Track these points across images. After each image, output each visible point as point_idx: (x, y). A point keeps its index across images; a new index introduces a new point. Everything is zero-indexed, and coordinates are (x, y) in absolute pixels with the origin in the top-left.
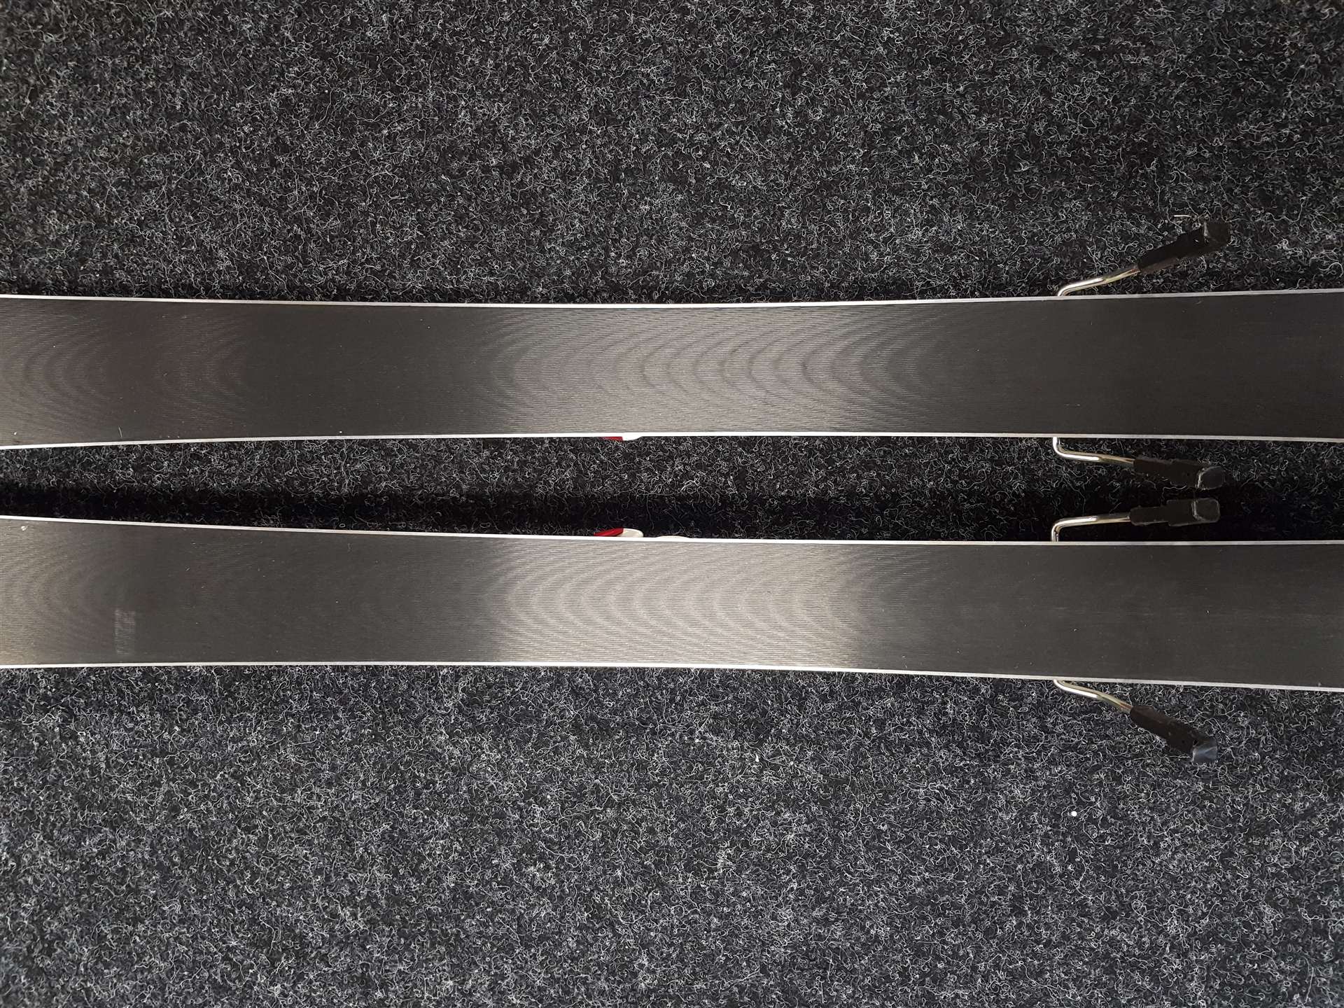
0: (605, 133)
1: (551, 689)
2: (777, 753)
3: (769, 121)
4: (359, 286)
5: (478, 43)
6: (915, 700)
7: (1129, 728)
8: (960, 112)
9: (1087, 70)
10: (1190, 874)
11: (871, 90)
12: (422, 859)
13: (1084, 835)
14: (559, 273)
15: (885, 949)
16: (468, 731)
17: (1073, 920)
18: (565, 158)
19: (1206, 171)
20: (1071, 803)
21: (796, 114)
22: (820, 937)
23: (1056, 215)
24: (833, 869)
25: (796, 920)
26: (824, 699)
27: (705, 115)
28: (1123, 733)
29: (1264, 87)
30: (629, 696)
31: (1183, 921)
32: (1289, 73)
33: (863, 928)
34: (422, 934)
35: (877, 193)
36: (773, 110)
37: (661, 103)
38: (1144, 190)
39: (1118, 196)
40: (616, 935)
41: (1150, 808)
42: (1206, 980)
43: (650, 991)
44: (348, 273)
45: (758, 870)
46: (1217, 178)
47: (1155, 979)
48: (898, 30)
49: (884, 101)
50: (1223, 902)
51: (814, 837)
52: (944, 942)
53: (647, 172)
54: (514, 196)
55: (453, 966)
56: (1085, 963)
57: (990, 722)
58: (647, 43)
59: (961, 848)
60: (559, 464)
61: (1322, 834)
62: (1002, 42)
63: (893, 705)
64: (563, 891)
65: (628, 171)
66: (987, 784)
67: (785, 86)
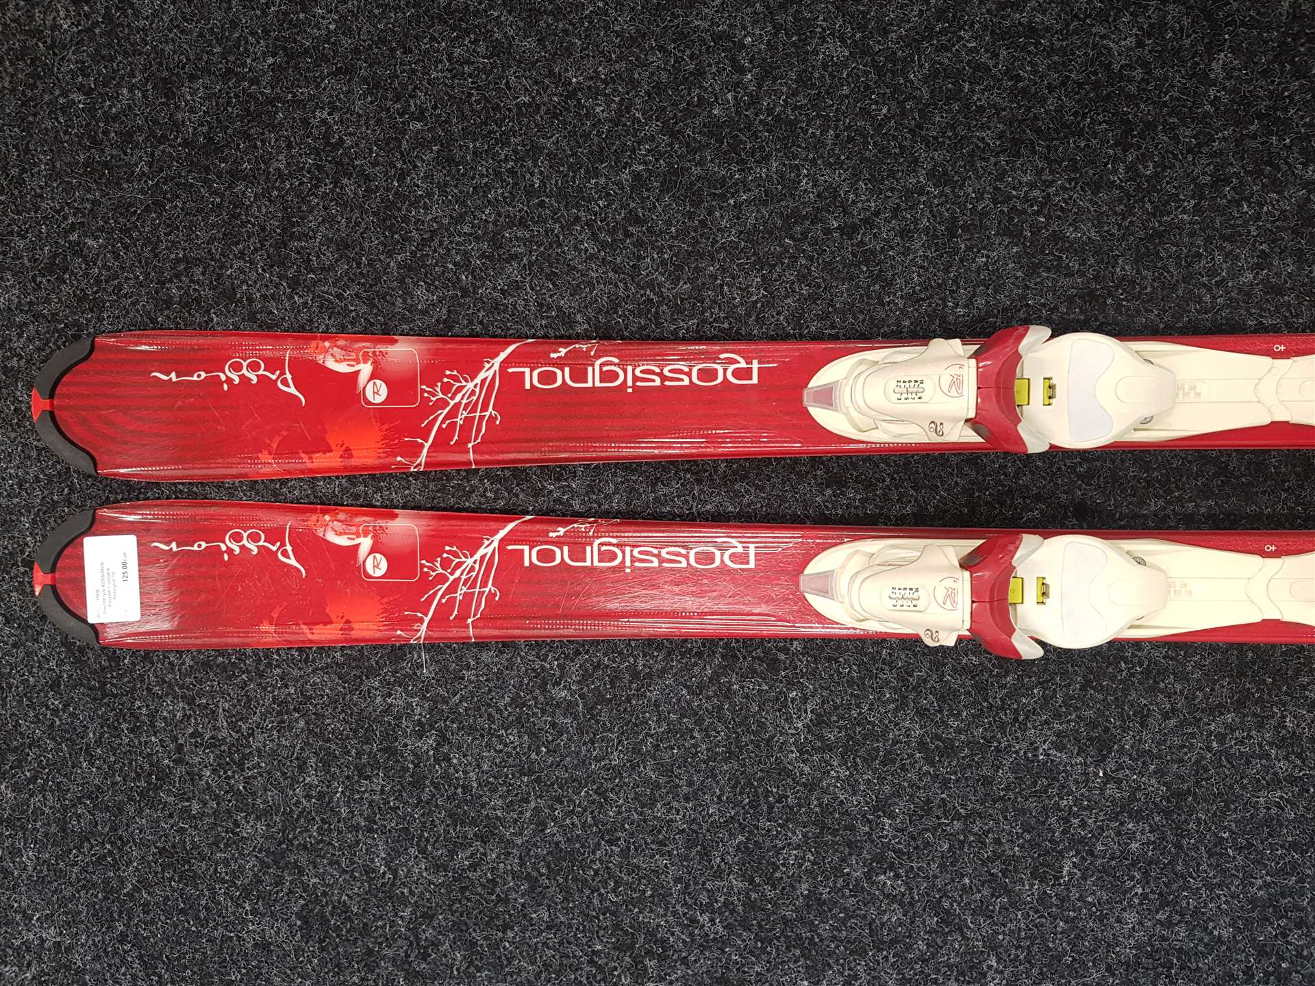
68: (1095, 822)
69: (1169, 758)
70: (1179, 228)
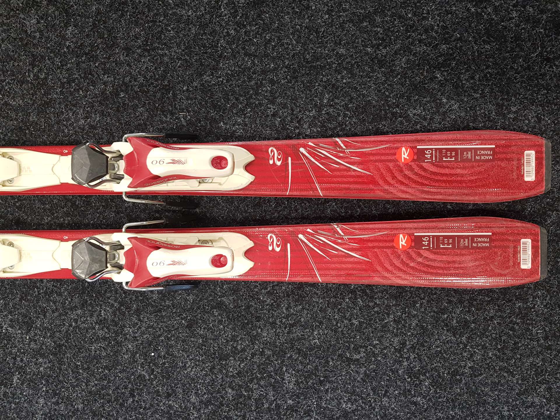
2: (36, 335)
3: (24, 78)
7: (173, 318)
8: (97, 74)
9: (144, 56)
10: (199, 377)
11: (62, 65)
13: (157, 363)
15: (81, 413)
17: (154, 398)
19: (191, 96)
20: (152, 350)
21: (34, 76)
22: (55, 410)
23: (135, 113)
24: (60, 381)
28: (170, 320)
29: (212, 62)
31: (197, 396)
32: (220, 56)
33: (72, 405)
35: (66, 105)
36: (25, 74)
38: (168, 103)
39: (158, 106)
45: (30, 383)
46: (195, 99)
48: (72, 42)
49: (68, 70)
52: (104, 410)
56: (160, 416)
57: (119, 318)
59: (109, 370)
61: (249, 358)
62: (112, 46)
63: (80, 313)
67: (30, 65)
68: (26, 359)
69: (55, 330)
70: (54, 101)
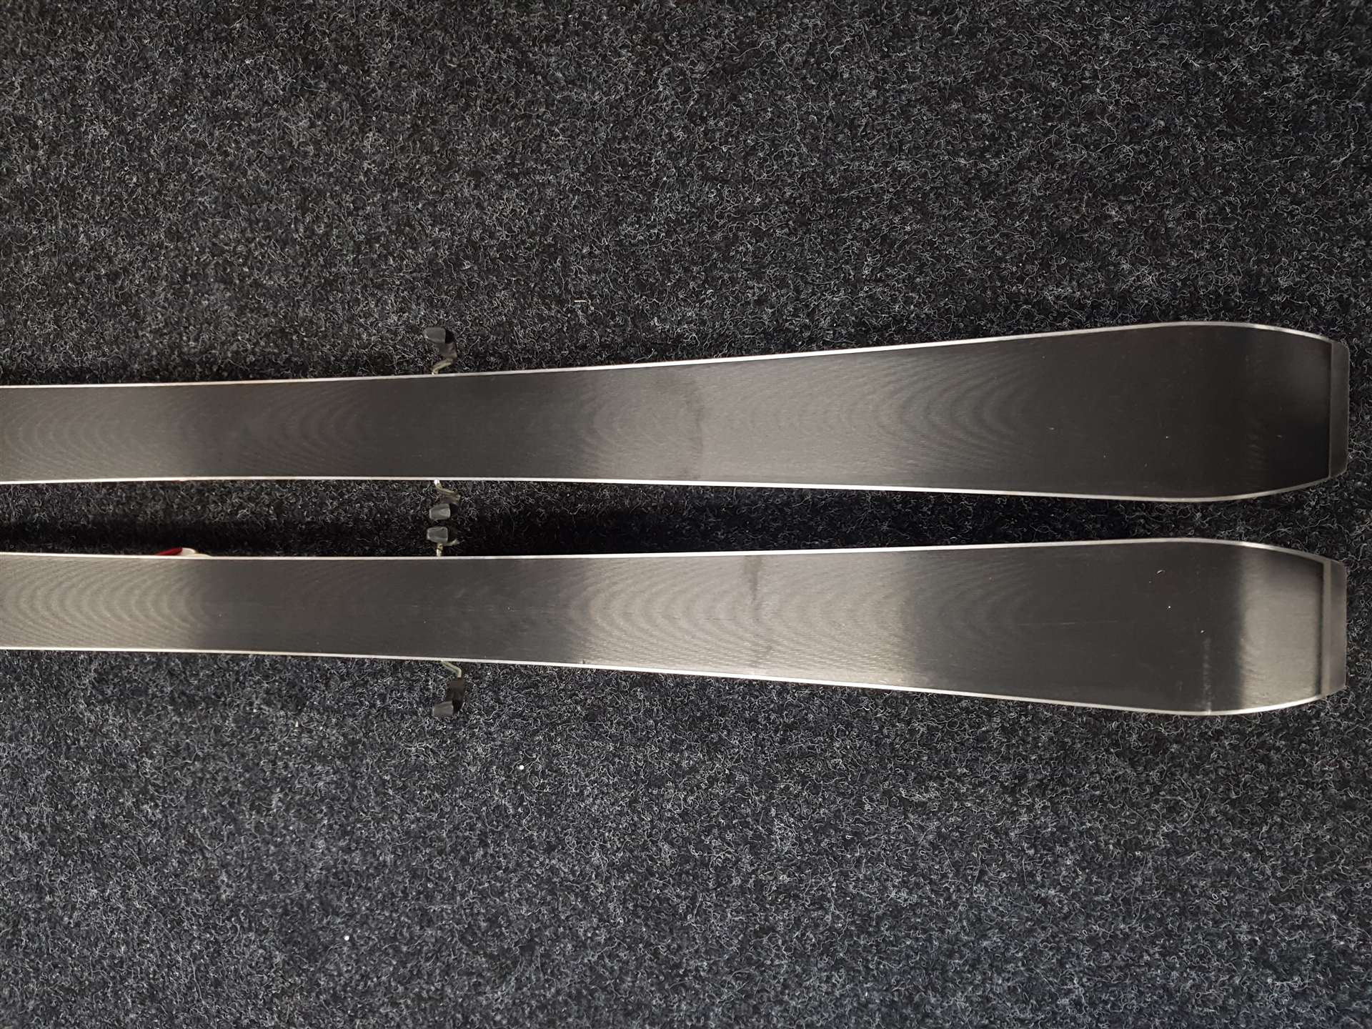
0: (176, 248)
1: (154, 670)
4: (18, 367)
5: (90, 183)
6: (407, 679)
12: (73, 798)
14: (148, 353)
16: (100, 702)
18: (150, 268)
25: (328, 849)
26: (342, 679)
27: (243, 231)
30: (208, 676)
34: (76, 854)
37: (213, 224)
40: (204, 857)
41: (576, 764)
42: (624, 902)
43: (229, 901)
44: (10, 358)
47: (585, 900)
50: (633, 840)
51: (338, 785)
53: (206, 276)
54: (117, 296)
55: (97, 878)
58: (202, 178)
60: (153, 498)
64: (167, 823)
65: (193, 275)
66: (460, 744)
